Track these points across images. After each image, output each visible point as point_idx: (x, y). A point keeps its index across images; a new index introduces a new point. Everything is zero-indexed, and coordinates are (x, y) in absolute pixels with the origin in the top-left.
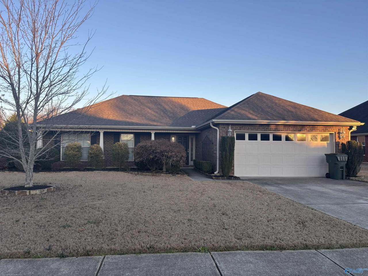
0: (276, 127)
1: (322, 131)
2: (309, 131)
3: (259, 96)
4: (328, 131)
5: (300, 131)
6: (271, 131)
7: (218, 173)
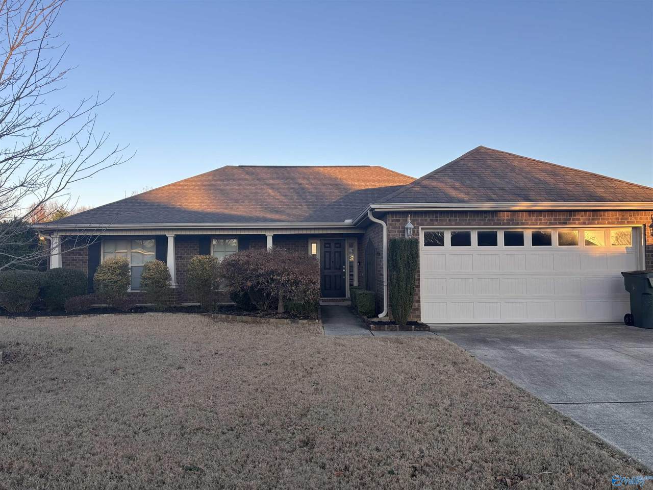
0: (511, 216)
1: (613, 223)
2: (584, 223)
3: (479, 155)
4: (628, 223)
5: (565, 223)
6: (500, 224)
7: (387, 315)
